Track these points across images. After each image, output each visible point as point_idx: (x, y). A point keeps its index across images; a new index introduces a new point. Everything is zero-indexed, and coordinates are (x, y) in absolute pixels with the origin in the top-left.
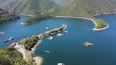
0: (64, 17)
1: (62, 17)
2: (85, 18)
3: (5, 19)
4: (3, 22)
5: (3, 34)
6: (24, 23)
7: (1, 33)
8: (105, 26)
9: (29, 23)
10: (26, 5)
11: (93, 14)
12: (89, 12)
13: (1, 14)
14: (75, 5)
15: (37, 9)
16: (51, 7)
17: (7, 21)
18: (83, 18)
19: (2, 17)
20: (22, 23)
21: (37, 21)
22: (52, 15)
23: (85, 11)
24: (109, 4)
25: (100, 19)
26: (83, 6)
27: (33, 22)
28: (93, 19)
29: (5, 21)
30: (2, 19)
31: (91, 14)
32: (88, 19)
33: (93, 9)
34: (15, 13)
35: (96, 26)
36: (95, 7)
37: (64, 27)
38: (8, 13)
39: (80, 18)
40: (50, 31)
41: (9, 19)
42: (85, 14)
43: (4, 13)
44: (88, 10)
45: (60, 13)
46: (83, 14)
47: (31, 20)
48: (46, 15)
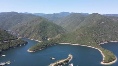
0: (70, 44)
1: (68, 44)
2: (92, 47)
3: (13, 45)
4: (11, 47)
5: (9, 64)
6: (30, 50)
7: (7, 62)
8: (114, 60)
9: (35, 50)
10: (34, 30)
11: (100, 42)
12: (96, 40)
13: (11, 40)
14: (81, 32)
15: (44, 34)
16: (58, 33)
17: (15, 47)
18: (90, 47)
19: (11, 43)
20: (29, 51)
21: (43, 48)
22: (58, 42)
23: (91, 39)
24: (116, 32)
25: (108, 50)
26: (90, 34)
27: (40, 49)
28: (100, 49)
29: (12, 47)
30: (11, 45)
31: (98, 42)
32: (95, 48)
33: (100, 36)
34: (23, 37)
35: (104, 59)
36: (102, 34)
37: (70, 58)
38: (17, 38)
39: (86, 46)
40: (56, 63)
41: (17, 45)
42: (91, 42)
43: (13, 38)
44: (95, 38)
45: (66, 39)
46: (89, 43)
47: (38, 47)
48: (52, 41)
